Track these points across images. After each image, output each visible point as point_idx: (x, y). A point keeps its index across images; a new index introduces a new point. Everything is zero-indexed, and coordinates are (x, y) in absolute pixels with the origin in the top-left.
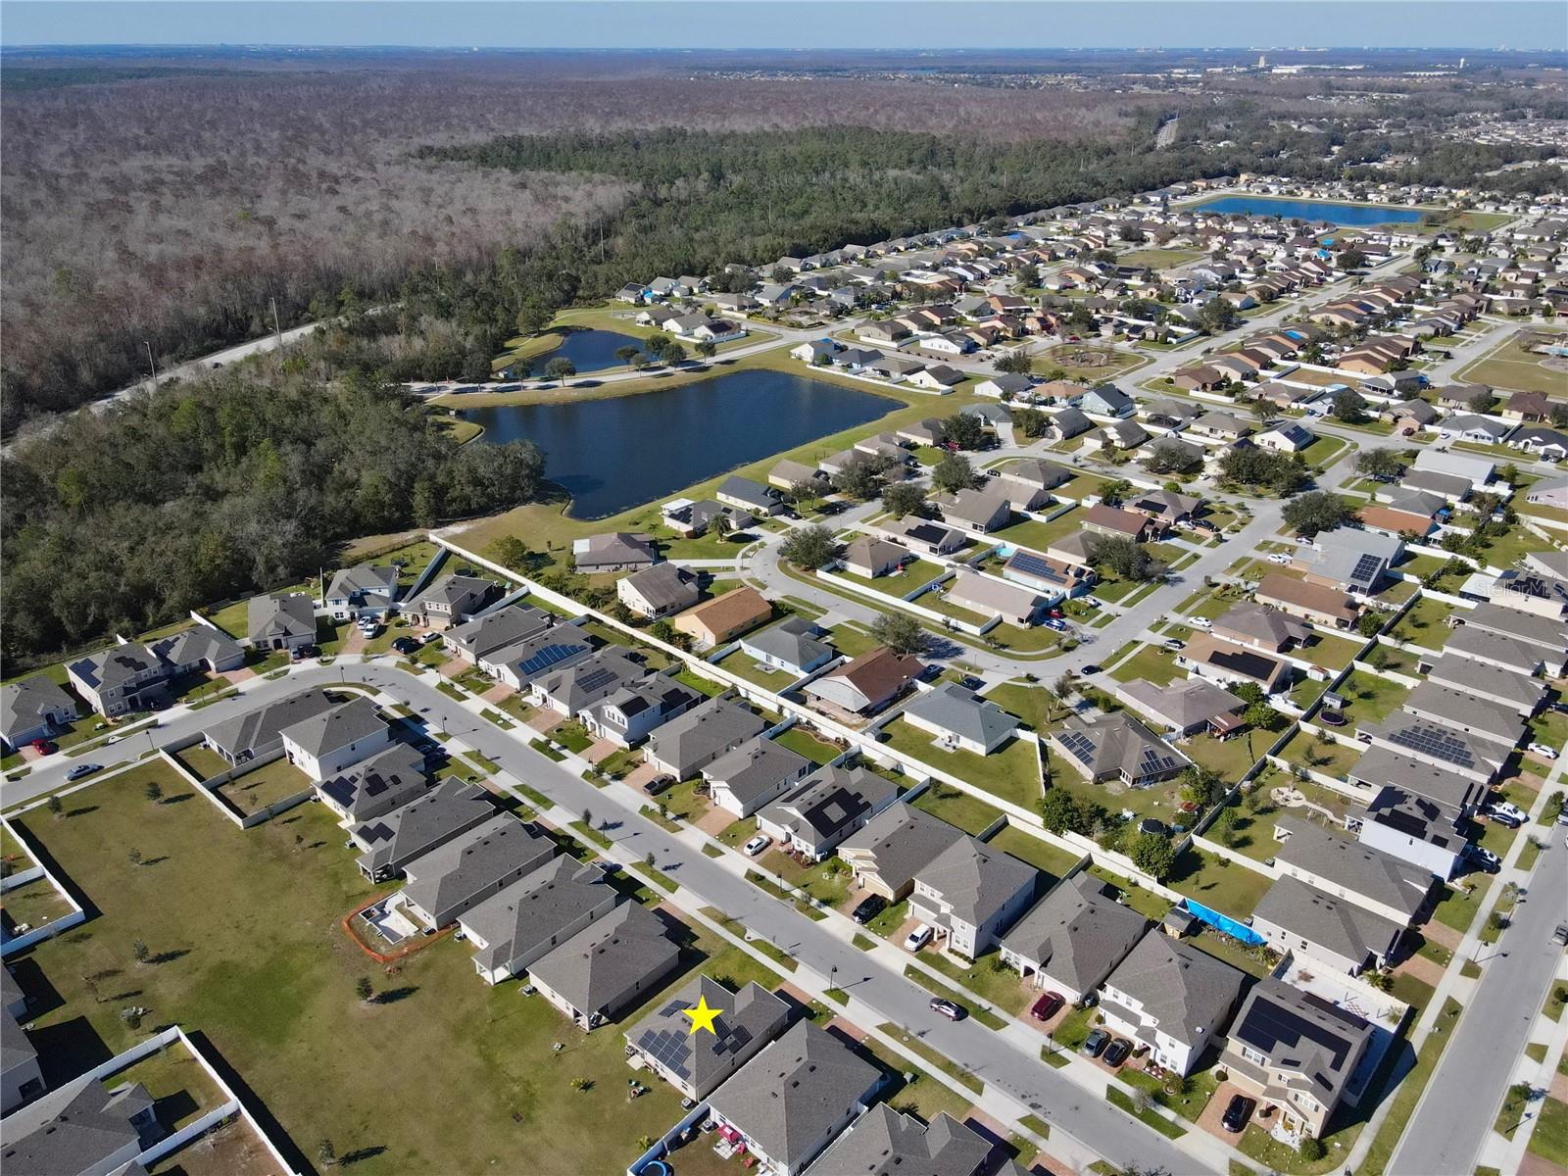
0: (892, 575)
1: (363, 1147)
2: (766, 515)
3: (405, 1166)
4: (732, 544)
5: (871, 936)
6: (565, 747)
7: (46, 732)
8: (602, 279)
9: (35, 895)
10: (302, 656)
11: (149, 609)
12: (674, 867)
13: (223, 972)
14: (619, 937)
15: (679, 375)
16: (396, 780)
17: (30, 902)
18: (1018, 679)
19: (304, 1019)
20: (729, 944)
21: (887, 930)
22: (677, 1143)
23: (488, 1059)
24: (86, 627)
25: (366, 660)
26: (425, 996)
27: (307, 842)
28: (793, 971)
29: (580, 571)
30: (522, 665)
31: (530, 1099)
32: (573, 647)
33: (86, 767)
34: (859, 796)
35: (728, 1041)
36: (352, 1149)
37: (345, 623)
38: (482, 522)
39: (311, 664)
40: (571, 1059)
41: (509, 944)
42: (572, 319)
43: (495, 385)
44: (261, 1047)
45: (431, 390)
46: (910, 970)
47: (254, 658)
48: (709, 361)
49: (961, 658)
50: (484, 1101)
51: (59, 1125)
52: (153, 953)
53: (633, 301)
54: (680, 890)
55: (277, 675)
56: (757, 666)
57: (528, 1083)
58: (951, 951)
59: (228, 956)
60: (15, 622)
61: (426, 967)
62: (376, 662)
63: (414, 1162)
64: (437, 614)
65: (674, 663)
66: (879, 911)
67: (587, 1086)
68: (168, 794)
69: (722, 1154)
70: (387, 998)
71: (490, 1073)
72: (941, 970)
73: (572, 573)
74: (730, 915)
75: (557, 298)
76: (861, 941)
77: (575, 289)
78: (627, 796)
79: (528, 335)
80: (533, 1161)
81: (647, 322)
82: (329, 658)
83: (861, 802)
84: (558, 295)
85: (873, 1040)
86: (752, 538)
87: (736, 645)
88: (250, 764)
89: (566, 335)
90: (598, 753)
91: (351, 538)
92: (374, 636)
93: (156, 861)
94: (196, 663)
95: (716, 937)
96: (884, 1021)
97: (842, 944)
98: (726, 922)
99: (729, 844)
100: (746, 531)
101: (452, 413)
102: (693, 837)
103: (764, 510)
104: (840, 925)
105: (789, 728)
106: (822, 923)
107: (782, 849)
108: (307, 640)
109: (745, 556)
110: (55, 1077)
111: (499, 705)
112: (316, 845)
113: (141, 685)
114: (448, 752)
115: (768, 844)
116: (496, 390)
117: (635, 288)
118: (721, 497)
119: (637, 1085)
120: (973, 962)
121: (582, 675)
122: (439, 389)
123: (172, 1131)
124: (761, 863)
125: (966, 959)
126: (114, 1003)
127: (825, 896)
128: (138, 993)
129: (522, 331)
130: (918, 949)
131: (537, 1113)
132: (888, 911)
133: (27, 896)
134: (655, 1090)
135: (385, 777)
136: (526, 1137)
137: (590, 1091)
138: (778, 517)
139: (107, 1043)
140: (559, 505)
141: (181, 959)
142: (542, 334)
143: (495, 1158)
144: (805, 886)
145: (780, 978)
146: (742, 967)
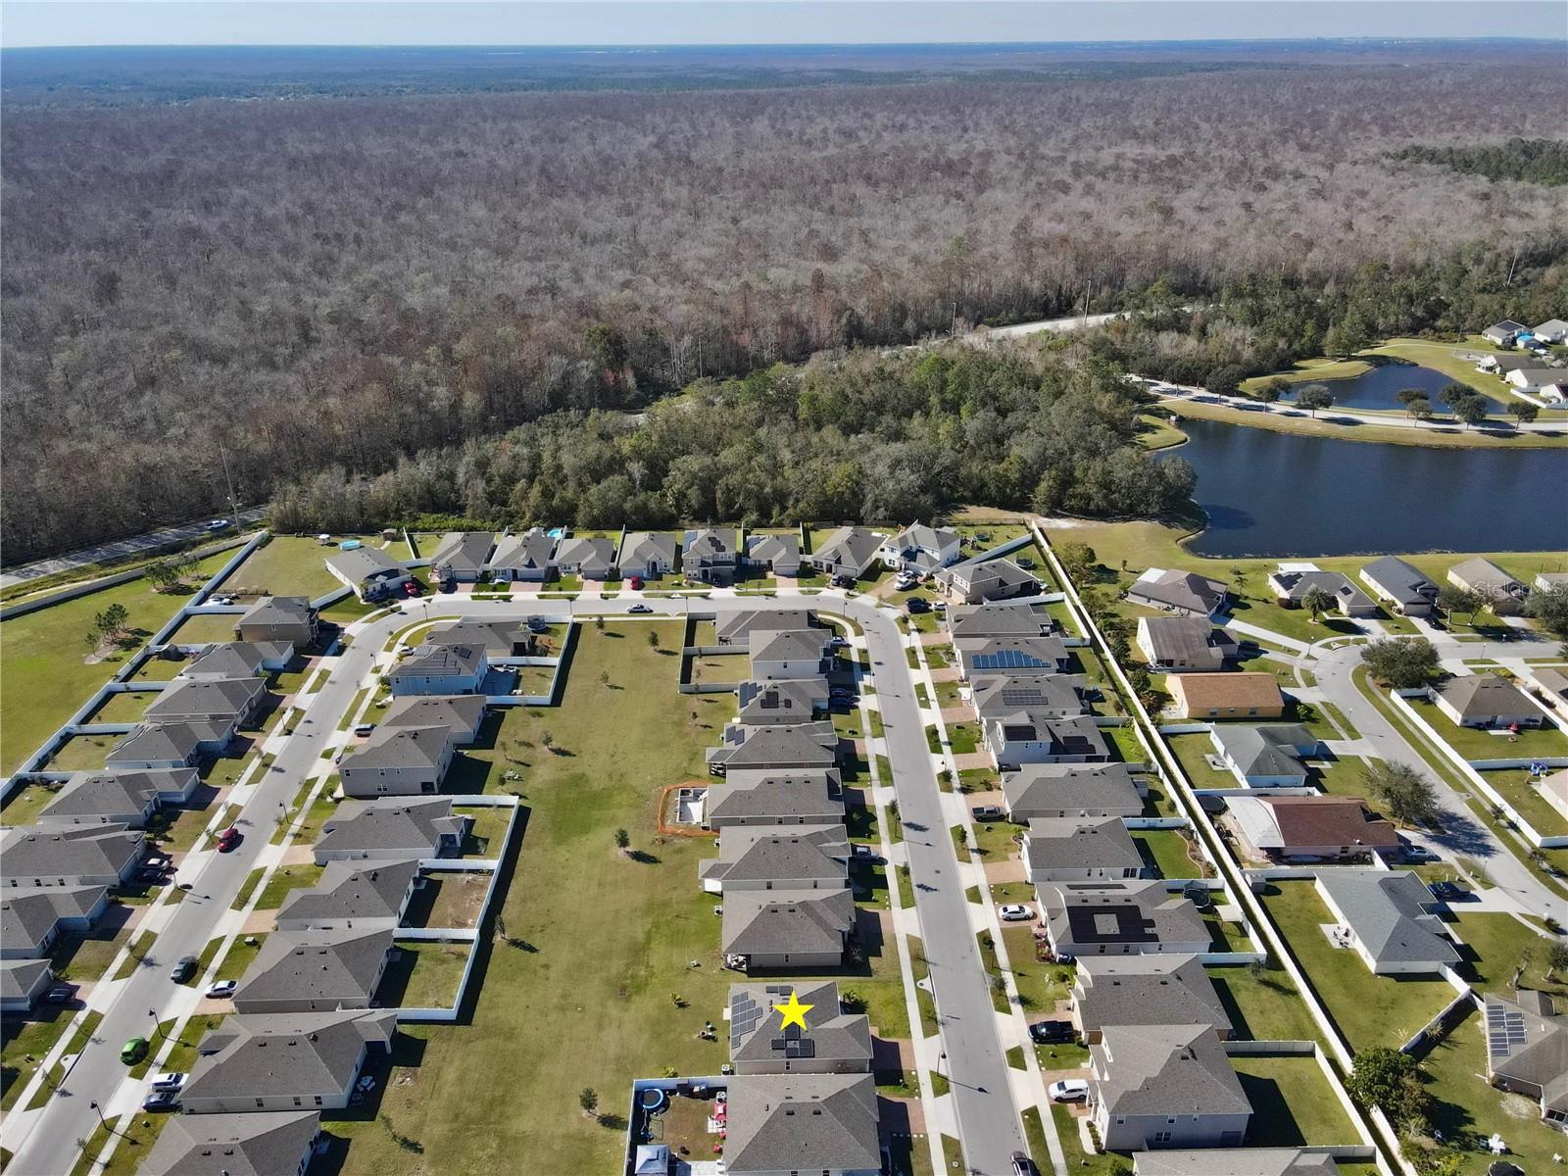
0: (1493, 732)
1: (528, 941)
2: (1399, 611)
3: (535, 971)
4: (1325, 629)
5: (1030, 1059)
6: (950, 744)
7: (645, 574)
8: (1477, 311)
9: (544, 676)
10: (838, 585)
11: (775, 511)
12: (928, 889)
13: (579, 780)
14: (798, 909)
15: (1469, 433)
16: (788, 703)
17: (538, 678)
18: (1535, 920)
19: (584, 839)
20: (900, 978)
21: (1050, 1063)
22: (686, 1090)
23: (649, 939)
24: (732, 511)
25: (879, 606)
26: (658, 869)
27: (700, 721)
28: (927, 1034)
29: (1131, 598)
30: (976, 658)
31: (640, 988)
32: (1036, 661)
33: (642, 607)
34: (1151, 923)
35: (790, 1044)
36: (522, 938)
37: (892, 570)
38: (1095, 525)
39: (840, 593)
40: (695, 978)
41: (729, 865)
42: (1403, 349)
43: (1243, 401)
44: (547, 841)
45: (1173, 392)
46: (1033, 1114)
47: (806, 573)
48: (1524, 427)
49: (1481, 861)
50: (616, 966)
51: (402, 812)
52: (554, 745)
53: (1499, 341)
54: (912, 911)
55: (810, 592)
56: (1209, 757)
57: (652, 975)
58: (1090, 1125)
59: (589, 773)
60: (689, 492)
61: (680, 851)
62: (884, 610)
63: (542, 972)
64: (960, 589)
65: (1125, 715)
66: (1062, 1041)
67: (682, 1005)
68: (662, 646)
69: (710, 1126)
70: (638, 856)
71: (638, 951)
72: (1061, 1135)
73: (1121, 597)
74: (928, 955)
75: (1401, 324)
76: (1016, 1058)
77: (1435, 316)
78: (957, 809)
79: (1333, 357)
80: (600, 1026)
81: (1490, 369)
82: (856, 594)
83: (1148, 931)
84: (1404, 320)
85: (925, 1142)
86: (1357, 630)
87: (1207, 726)
88: (725, 648)
89: (1378, 365)
90: (972, 761)
91: (971, 504)
92: (902, 589)
93: (616, 688)
94: (764, 562)
95: (896, 965)
96: (955, 1135)
97: (996, 1044)
98: (918, 958)
99: (995, 898)
100: (1358, 622)
101: (1173, 418)
102: (973, 874)
103: (1400, 605)
104: (1014, 1028)
105: (1173, 828)
106: (1000, 1016)
107: (1035, 930)
108: (850, 573)
109: (1327, 646)
110: (446, 787)
111: (937, 686)
112: (706, 727)
113: (716, 563)
114: (859, 704)
115: (1027, 918)
116: (1238, 407)
117: (1510, 328)
118: (1364, 576)
119: (712, 1029)
120: (1100, 1151)
121: (1013, 687)
122: (1182, 393)
123: (460, 857)
124: (1005, 933)
125: (1097, 1143)
126: (512, 764)
127: (1027, 994)
128: (529, 766)
129: (1327, 353)
130: (1059, 1099)
131: (636, 998)
132: (1071, 1047)
133: (539, 674)
134: (720, 1043)
135: (781, 698)
136: (613, 1010)
137: (681, 1010)
138: (1415, 620)
139: (486, 785)
140: (1183, 532)
141: (567, 758)
142: (1350, 358)
143: (583, 1008)
144: (1020, 975)
145: (908, 1034)
146: (888, 1003)
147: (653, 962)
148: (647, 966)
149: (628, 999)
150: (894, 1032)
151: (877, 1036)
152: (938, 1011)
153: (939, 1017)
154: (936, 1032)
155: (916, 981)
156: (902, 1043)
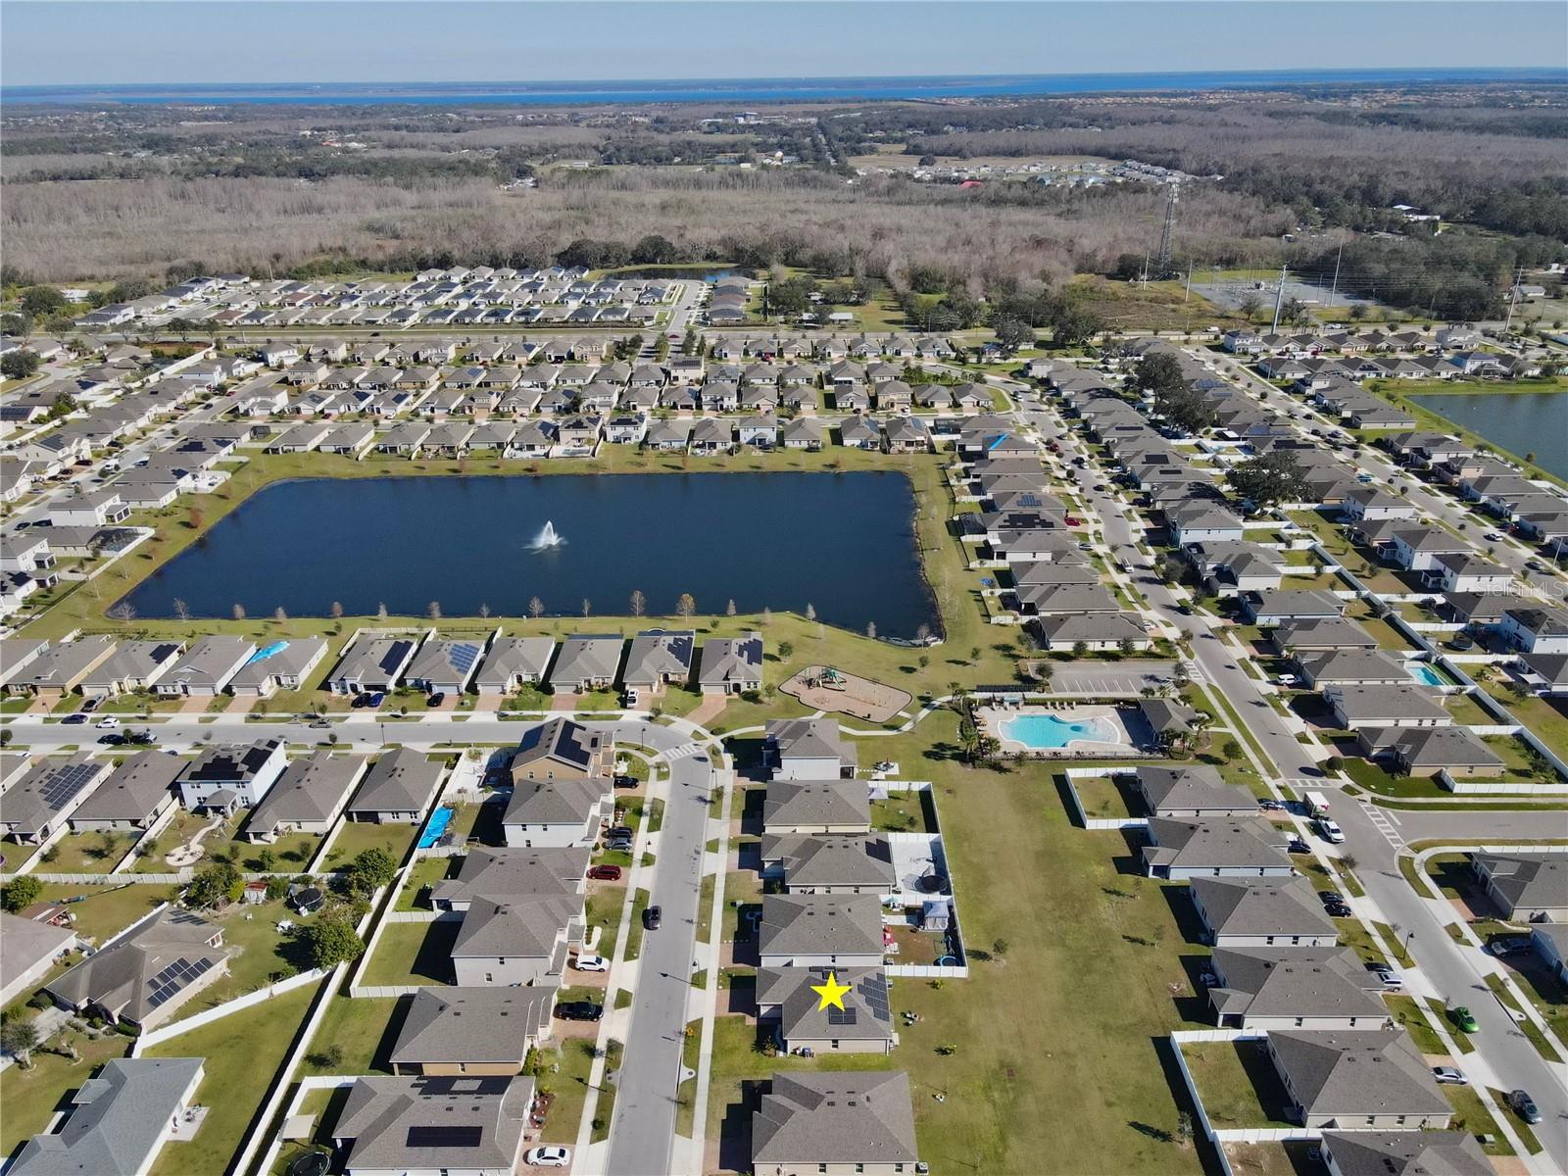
1: (1149, 1139)
3: (1121, 1098)
5: (611, 997)
20: (713, 1079)
21: (595, 991)
23: (1003, 1138)
28: (699, 1022)
31: (992, 1078)
36: (1157, 1142)
46: (629, 955)
50: (1029, 1104)
57: (985, 1092)
63: (1111, 1097)
66: (575, 1005)
67: (943, 1051)
71: (1009, 1124)
72: (614, 941)
74: (672, 1109)
76: (623, 1000)
80: (1020, 1035)
85: (723, 937)
95: (714, 1094)
96: (698, 943)
97: (636, 1014)
98: (685, 1104)
104: (614, 1026)
106: (622, 1038)
119: (906, 1024)
127: (584, 1056)
131: (994, 1065)
136: (1014, 1054)
137: (943, 1047)
143: (1046, 1057)
144: (581, 1080)
145: (718, 1021)
146: (733, 1050)
147: (988, 1108)
148: (994, 1103)
149: (1002, 1065)
150: (730, 1021)
151: (748, 1017)
152: (682, 1046)
153: (682, 1040)
154: (689, 1025)
155: (696, 1078)
156: (725, 1012)
